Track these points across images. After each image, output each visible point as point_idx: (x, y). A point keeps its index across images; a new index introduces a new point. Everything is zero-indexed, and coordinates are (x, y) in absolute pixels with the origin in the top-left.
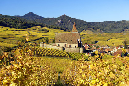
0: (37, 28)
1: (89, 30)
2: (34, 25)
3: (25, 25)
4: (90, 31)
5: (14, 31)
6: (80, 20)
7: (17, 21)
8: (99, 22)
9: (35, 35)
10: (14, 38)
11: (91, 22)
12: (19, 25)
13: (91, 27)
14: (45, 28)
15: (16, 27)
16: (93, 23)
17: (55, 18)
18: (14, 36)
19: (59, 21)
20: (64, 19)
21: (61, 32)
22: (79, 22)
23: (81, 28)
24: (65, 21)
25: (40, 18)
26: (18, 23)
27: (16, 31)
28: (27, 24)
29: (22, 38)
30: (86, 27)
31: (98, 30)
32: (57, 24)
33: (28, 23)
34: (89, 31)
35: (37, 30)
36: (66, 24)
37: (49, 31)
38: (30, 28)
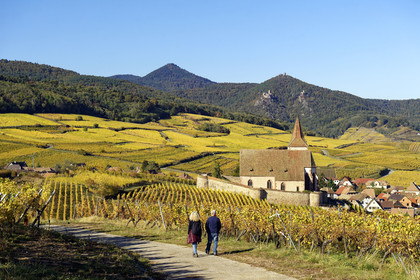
0: (191, 122)
1: (368, 127)
2: (181, 110)
3: (151, 108)
4: (372, 133)
5: (117, 130)
6: (337, 93)
7: (127, 97)
8: (409, 101)
9: (182, 143)
10: (118, 155)
11: (379, 100)
12: (131, 111)
13: (376, 119)
14: (216, 121)
15: (123, 116)
16: (385, 102)
17: (253, 85)
18: (118, 146)
19: (267, 96)
20: (284, 89)
21: (270, 133)
22: (334, 99)
23: (340, 120)
24: (287, 95)
25: (201, 85)
26: (128, 104)
27: (123, 129)
28: (158, 106)
29: (142, 153)
30: (358, 116)
31: (403, 129)
32: (258, 107)
33: (161, 102)
34: (368, 130)
35: (191, 127)
36: (288, 106)
37: (228, 132)
38: (168, 122)
